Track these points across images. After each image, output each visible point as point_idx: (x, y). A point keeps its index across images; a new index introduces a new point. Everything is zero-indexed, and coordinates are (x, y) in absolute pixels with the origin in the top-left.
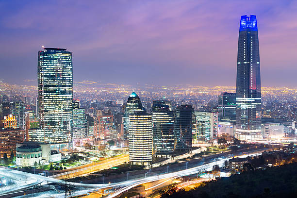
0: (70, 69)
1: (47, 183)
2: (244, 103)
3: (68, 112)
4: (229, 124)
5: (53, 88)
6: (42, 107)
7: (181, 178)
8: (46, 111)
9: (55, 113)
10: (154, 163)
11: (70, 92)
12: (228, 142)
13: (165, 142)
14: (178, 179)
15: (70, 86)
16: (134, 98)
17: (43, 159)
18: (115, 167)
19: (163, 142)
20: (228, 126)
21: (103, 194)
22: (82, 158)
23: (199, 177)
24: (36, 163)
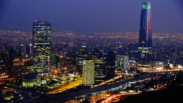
0: (50, 33)
3: (48, 56)
4: (134, 61)
9: (42, 57)
10: (95, 85)
17: (37, 83)
18: (75, 87)
22: (57, 82)
24: (34, 85)
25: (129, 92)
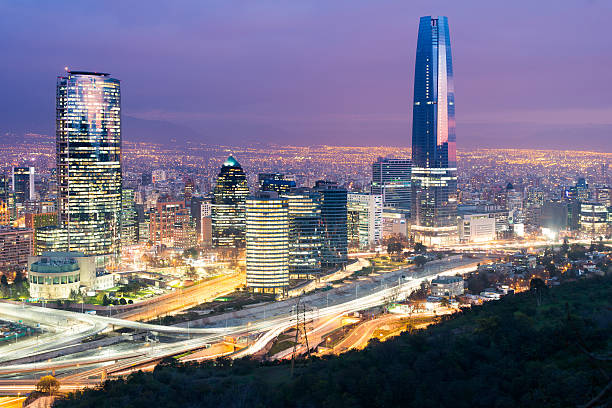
0: (117, 113)
1: (111, 329)
2: (427, 178)
3: (114, 195)
4: (398, 216)
5: (86, 148)
6: (65, 184)
7: (357, 315)
8: (73, 193)
9: (90, 196)
10: (290, 289)
11: (117, 158)
12: (405, 250)
13: (305, 249)
14: (351, 315)
15: (115, 145)
16: (232, 167)
17: (81, 286)
18: (223, 297)
19: (300, 250)
20: (396, 219)
21: (236, 346)
22: (152, 283)
23: (388, 312)
24: (73, 293)
25: (423, 307)
